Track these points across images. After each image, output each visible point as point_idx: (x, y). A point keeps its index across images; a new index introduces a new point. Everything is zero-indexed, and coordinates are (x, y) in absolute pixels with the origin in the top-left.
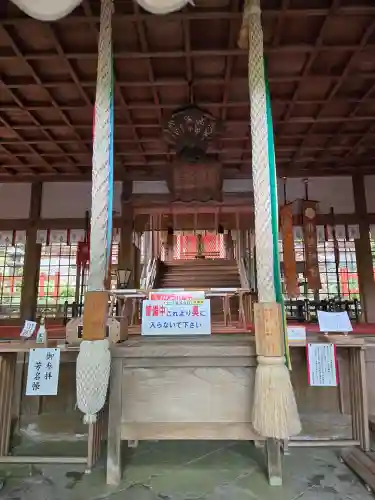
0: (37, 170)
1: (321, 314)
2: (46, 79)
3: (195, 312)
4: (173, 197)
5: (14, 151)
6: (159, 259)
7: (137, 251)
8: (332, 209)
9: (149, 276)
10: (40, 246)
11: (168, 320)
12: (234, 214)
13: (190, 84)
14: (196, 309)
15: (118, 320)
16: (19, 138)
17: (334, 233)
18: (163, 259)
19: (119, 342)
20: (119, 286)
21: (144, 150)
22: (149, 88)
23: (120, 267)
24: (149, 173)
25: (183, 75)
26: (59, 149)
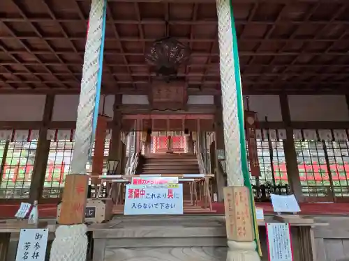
0: (50, 85)
1: (273, 196)
2: (59, 16)
3: (170, 194)
4: (152, 107)
5: (33, 70)
6: (140, 153)
7: (124, 146)
8: (266, 118)
9: (132, 166)
10: (50, 141)
11: (148, 201)
12: (196, 120)
13: (167, 23)
14: (170, 192)
15: (104, 201)
16: (38, 60)
17: (268, 135)
18: (143, 153)
19: (103, 222)
20: (108, 173)
21: (132, 72)
22: (137, 25)
23: (110, 159)
24: (135, 90)
25: (162, 17)
26: (67, 69)
